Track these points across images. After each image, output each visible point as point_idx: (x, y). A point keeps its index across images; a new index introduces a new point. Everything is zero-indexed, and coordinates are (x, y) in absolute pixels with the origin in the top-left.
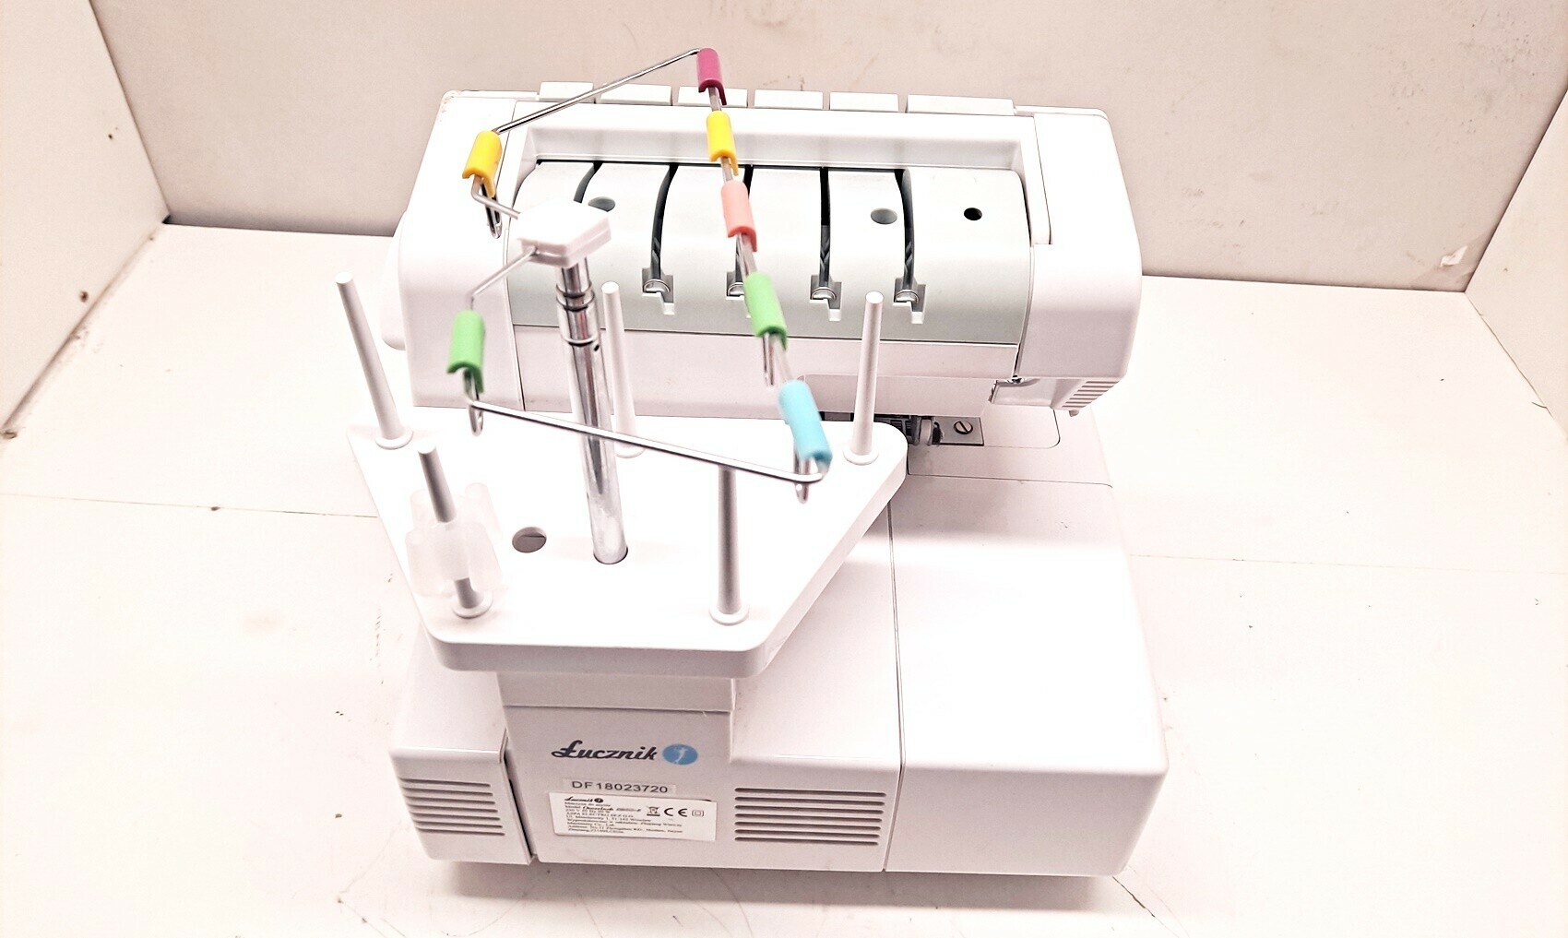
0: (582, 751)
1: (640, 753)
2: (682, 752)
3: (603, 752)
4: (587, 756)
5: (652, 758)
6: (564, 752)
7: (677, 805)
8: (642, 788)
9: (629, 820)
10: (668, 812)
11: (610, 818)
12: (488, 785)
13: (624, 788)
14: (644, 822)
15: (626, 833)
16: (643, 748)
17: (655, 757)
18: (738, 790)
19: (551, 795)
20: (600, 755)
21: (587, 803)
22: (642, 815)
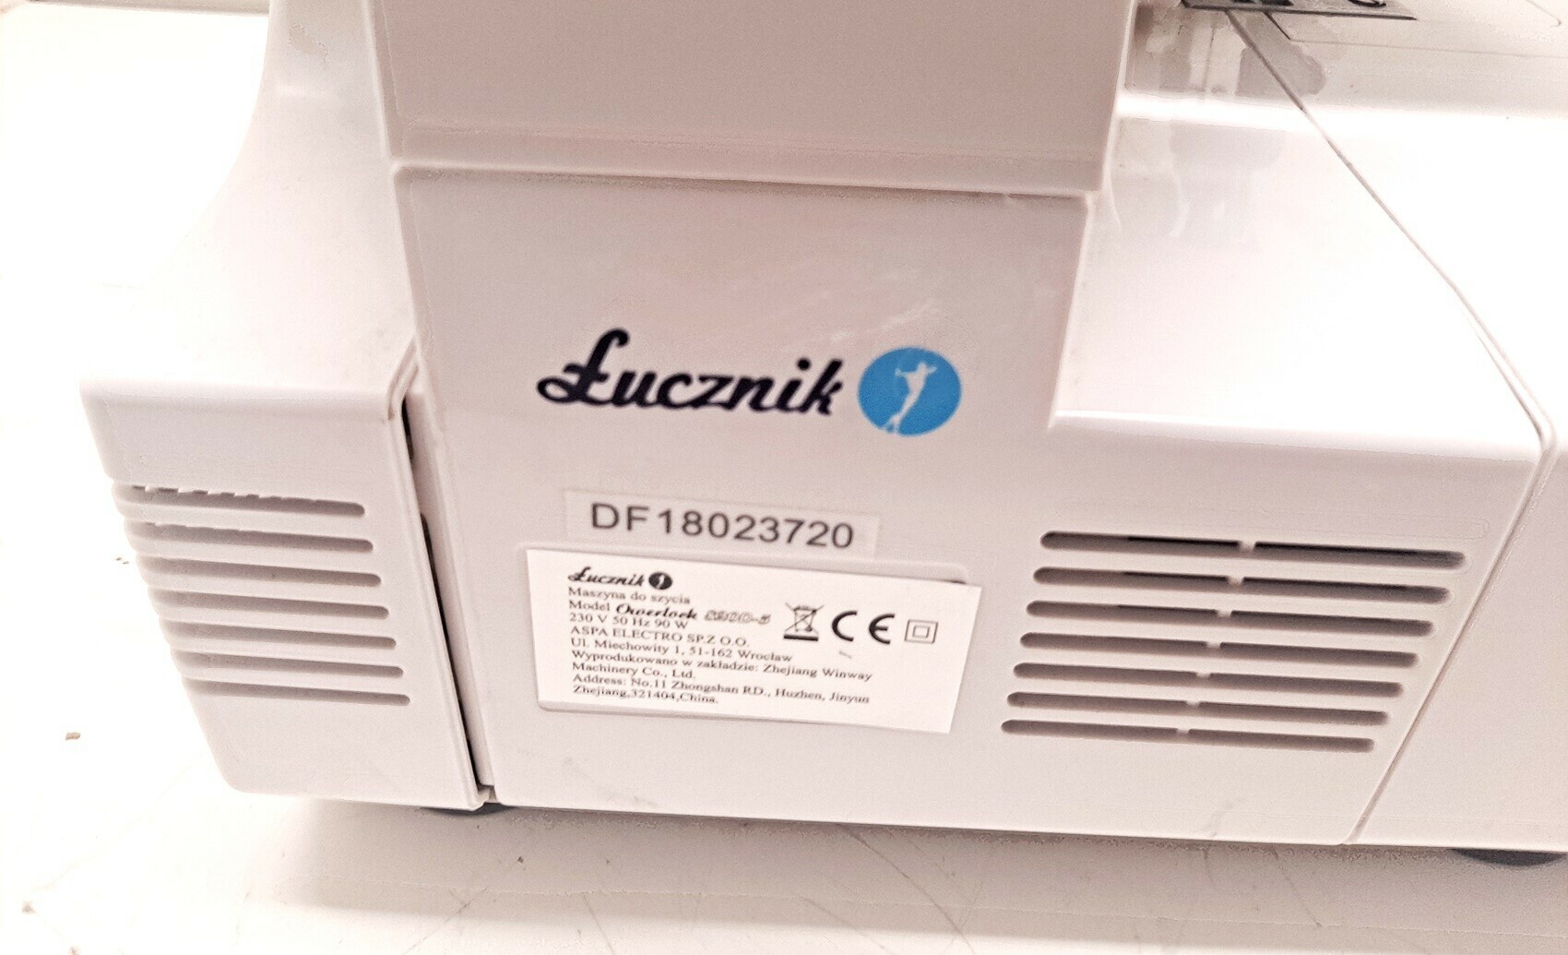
0: (627, 378)
1: (793, 386)
2: (917, 380)
3: (686, 379)
4: (640, 398)
5: (824, 409)
6: (573, 379)
7: (869, 597)
8: (785, 530)
9: (736, 658)
10: (842, 626)
11: (685, 646)
12: (356, 510)
13: (735, 528)
14: (774, 663)
15: (726, 705)
16: (804, 364)
17: (836, 399)
18: (1052, 540)
19: (532, 556)
20: (679, 393)
21: (628, 590)
22: (767, 640)
